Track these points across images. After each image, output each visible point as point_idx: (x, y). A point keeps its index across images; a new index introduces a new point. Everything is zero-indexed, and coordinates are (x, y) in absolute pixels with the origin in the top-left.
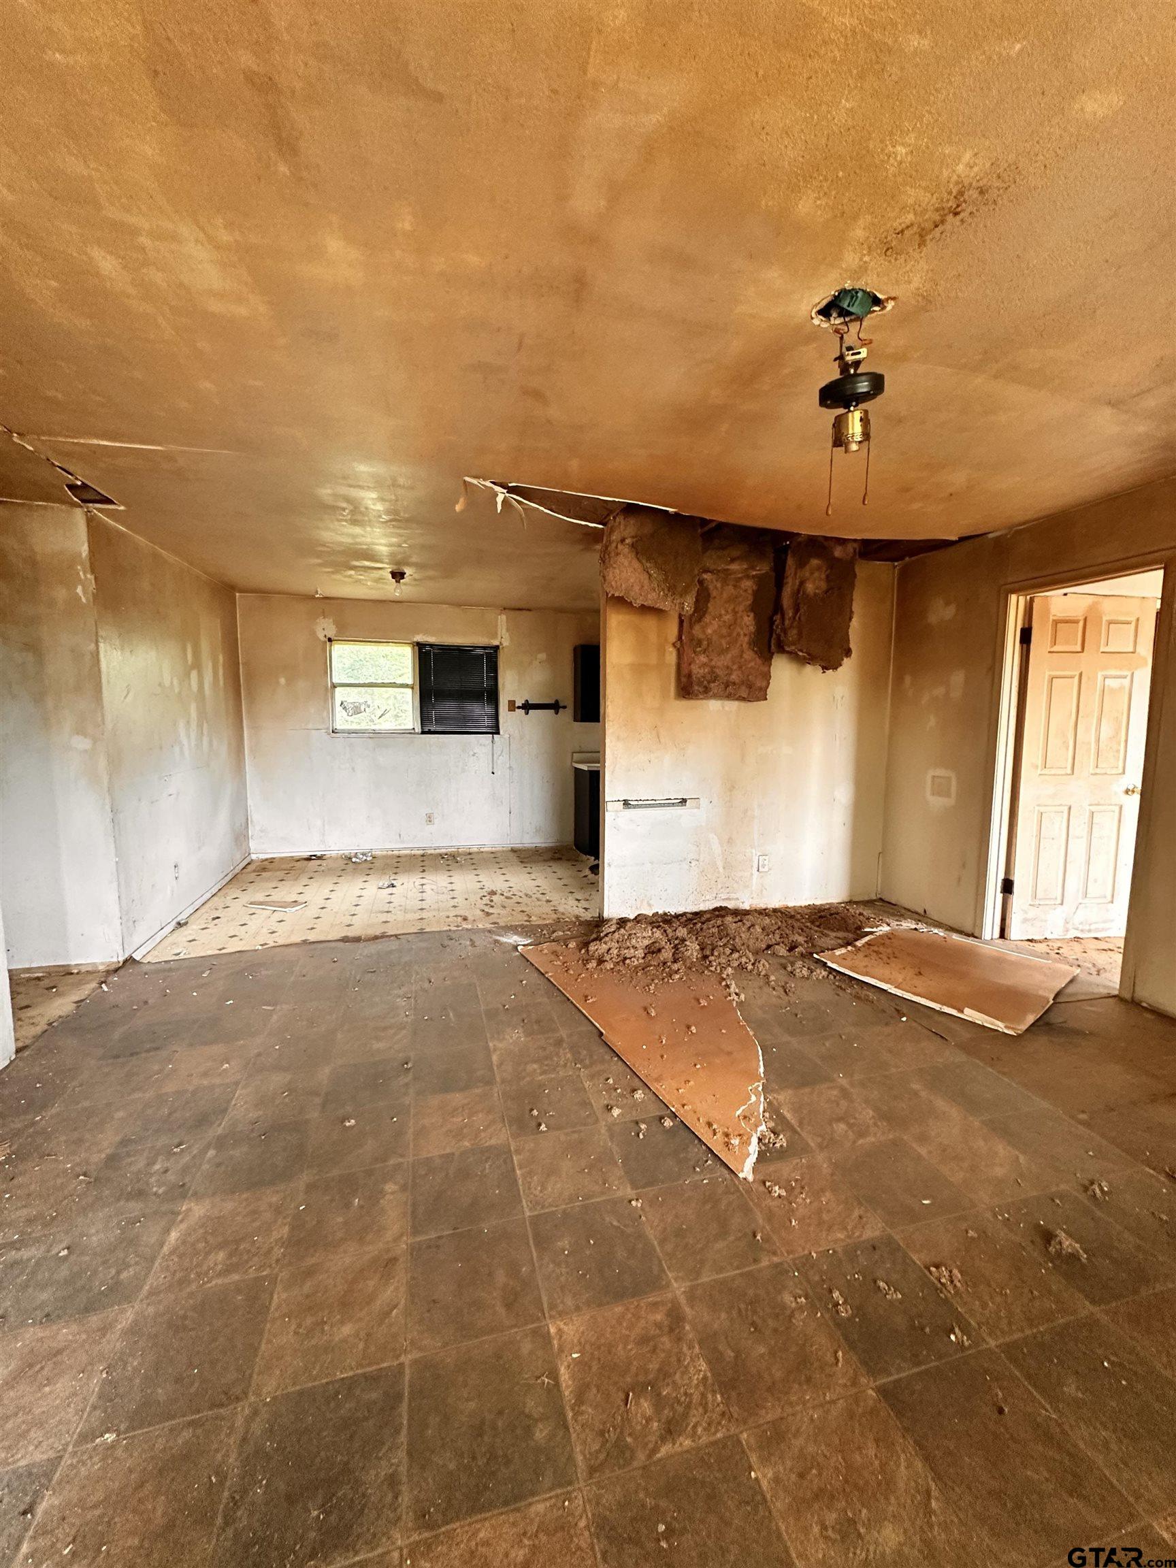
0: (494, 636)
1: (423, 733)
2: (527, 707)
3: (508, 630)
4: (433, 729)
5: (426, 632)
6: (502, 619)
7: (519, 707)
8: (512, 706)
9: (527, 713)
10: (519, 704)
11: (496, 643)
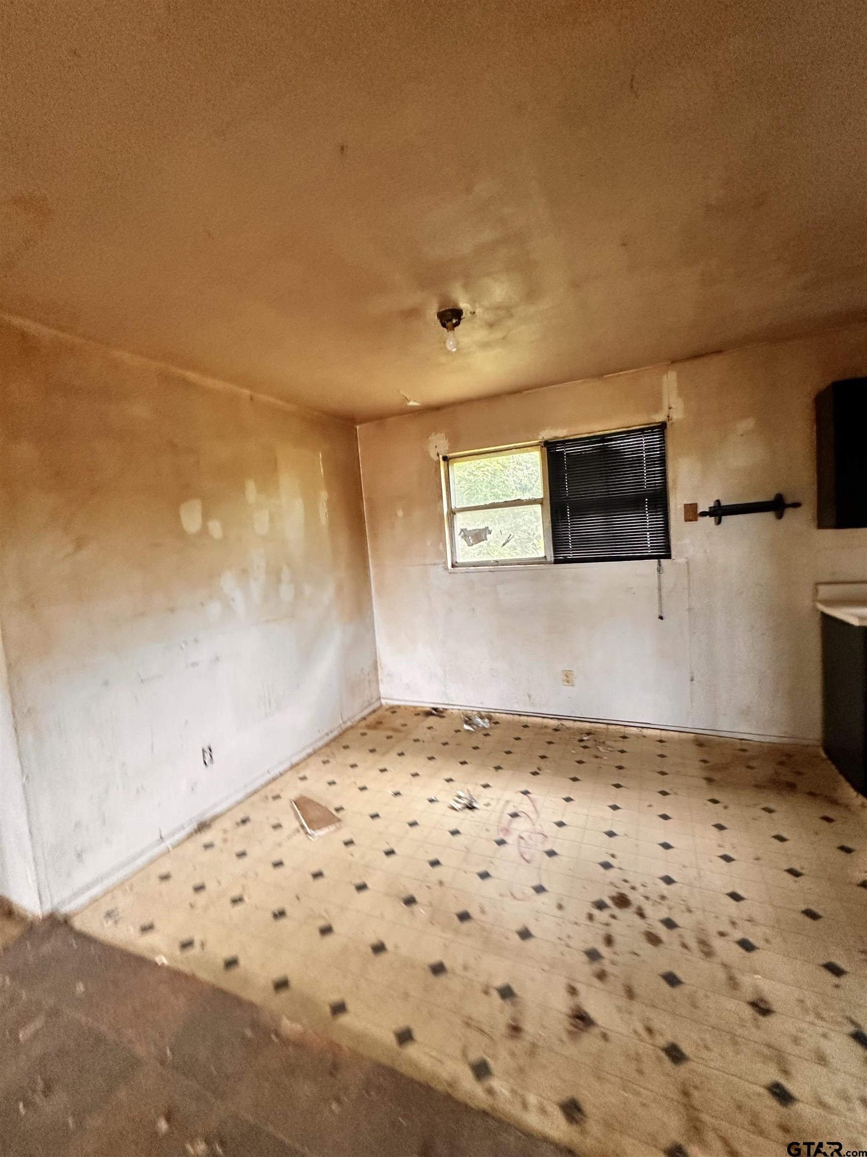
0: (657, 409)
1: (557, 562)
2: (719, 512)
3: (680, 394)
4: (570, 556)
5: (556, 425)
6: (670, 380)
7: (703, 514)
8: (692, 513)
9: (719, 522)
10: (703, 507)
11: (659, 418)
